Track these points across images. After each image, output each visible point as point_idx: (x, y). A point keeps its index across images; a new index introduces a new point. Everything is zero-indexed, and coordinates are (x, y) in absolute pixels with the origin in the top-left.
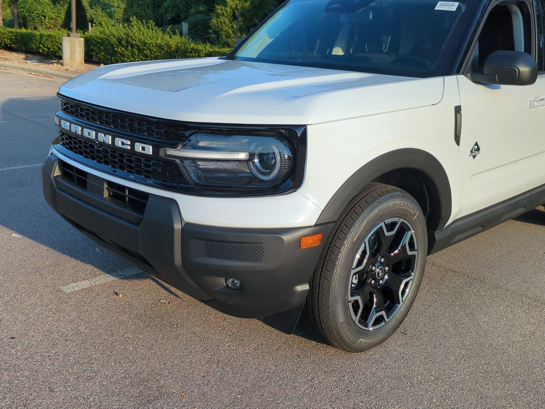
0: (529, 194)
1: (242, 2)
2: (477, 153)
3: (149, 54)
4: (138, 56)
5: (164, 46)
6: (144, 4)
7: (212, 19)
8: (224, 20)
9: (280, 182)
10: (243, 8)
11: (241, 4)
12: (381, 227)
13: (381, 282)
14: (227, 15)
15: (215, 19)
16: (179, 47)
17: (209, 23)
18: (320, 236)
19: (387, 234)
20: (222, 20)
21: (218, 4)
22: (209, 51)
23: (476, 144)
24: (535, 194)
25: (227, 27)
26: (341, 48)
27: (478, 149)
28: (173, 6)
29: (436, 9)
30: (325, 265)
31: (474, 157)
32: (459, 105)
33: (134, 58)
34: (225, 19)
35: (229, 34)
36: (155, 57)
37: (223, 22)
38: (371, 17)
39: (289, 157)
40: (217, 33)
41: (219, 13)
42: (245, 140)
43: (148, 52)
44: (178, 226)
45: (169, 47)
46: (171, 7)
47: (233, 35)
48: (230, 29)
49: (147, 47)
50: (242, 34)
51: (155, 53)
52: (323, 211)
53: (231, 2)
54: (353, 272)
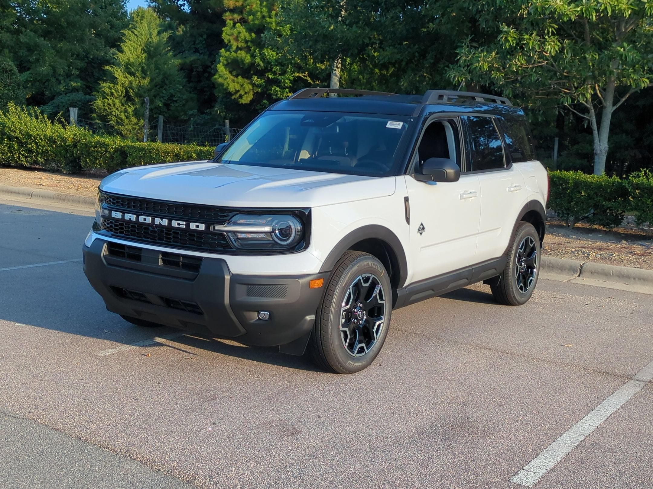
0: (470, 268)
1: (139, 78)
2: (423, 231)
3: (34, 149)
4: (18, 151)
5: (56, 139)
6: (13, 83)
7: (96, 100)
8: (113, 101)
9: (296, 244)
10: (140, 86)
11: (137, 82)
12: (360, 279)
13: (361, 322)
14: (118, 95)
15: (100, 100)
16: (77, 140)
17: (92, 105)
18: (322, 280)
19: (364, 285)
20: (110, 102)
21: (105, 81)
22: (120, 146)
23: (422, 224)
24: (474, 268)
25: (118, 111)
26: (307, 151)
27: (423, 228)
28: (34, 80)
29: (387, 127)
30: (324, 303)
31: (421, 234)
32: (407, 196)
33: (12, 153)
34: (114, 99)
35: (121, 119)
36: (43, 152)
37: (112, 104)
38: (338, 131)
39: (301, 228)
40: (104, 119)
41: (106, 92)
42: (269, 218)
43: (32, 146)
44: (227, 277)
45: (64, 140)
46: (31, 81)
47: (126, 121)
48: (122, 114)
49: (31, 139)
50: (139, 120)
51: (43, 147)
52: (323, 263)
53: (123, 79)
54: (342, 309)
